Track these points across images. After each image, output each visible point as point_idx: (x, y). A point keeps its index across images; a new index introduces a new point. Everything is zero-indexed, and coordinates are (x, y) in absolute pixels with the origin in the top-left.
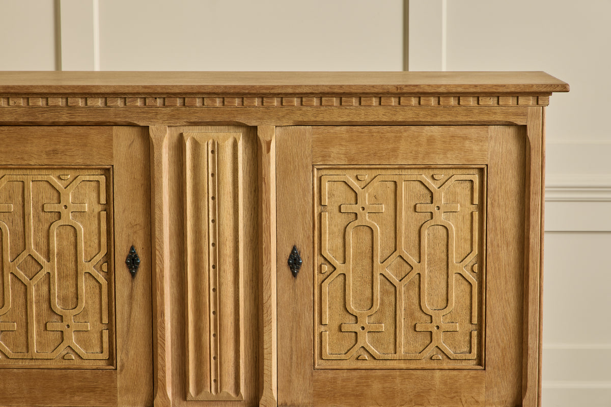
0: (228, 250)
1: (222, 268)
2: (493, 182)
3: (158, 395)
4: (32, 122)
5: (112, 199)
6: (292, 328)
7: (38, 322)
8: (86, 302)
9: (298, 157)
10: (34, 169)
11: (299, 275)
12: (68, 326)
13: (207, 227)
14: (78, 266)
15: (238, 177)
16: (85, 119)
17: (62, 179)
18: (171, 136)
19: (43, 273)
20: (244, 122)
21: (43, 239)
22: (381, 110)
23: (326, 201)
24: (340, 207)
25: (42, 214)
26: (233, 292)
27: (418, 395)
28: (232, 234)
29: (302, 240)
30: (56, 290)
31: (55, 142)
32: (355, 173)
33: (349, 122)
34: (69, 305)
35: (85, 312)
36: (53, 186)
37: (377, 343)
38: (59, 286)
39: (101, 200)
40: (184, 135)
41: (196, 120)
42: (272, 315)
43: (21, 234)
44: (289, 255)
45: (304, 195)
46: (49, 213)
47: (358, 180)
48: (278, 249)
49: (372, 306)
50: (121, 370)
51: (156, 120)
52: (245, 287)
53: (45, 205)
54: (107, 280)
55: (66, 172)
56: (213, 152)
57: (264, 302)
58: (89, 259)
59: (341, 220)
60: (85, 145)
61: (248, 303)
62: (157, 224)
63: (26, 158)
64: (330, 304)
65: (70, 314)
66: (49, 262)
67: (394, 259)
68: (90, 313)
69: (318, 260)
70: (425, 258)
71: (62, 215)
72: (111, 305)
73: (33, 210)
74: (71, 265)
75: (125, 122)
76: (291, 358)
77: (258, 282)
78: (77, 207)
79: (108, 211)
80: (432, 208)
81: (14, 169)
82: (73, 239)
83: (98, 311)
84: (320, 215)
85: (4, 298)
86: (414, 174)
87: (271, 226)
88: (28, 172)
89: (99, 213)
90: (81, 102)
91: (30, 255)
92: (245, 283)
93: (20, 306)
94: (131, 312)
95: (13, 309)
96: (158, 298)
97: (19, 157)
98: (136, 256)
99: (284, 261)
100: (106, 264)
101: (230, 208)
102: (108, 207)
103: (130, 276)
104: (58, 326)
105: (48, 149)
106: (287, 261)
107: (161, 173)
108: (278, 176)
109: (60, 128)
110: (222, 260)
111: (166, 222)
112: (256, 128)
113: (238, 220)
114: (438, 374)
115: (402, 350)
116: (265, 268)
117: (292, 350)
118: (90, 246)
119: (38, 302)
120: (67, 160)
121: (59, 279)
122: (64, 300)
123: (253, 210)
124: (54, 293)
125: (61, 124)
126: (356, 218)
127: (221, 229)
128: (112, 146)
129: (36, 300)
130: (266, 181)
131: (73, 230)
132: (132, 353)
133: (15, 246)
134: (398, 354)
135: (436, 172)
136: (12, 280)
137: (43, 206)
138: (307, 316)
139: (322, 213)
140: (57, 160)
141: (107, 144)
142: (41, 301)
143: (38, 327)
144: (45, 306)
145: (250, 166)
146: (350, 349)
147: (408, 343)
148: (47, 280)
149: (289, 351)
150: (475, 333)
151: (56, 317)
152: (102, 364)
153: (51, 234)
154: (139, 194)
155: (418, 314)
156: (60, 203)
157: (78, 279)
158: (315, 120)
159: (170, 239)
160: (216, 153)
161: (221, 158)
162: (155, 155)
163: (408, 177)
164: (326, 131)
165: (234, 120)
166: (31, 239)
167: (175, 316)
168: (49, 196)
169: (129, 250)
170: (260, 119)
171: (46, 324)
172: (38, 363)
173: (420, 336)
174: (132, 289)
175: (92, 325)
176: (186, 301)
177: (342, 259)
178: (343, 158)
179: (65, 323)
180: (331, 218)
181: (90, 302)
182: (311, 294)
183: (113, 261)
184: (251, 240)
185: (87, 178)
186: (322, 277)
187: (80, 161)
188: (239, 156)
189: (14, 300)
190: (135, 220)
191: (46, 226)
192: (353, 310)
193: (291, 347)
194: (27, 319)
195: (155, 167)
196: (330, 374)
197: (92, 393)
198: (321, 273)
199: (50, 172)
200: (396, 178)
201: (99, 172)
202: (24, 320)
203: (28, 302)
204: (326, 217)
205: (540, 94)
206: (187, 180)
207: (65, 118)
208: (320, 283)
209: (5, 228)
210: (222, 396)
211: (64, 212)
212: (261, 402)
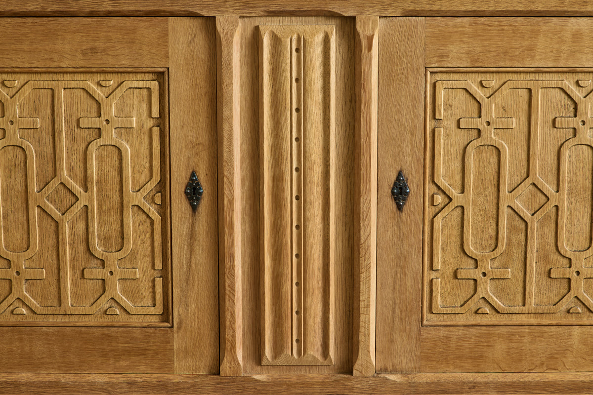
0: (316, 176)
1: (308, 200)
3: (225, 359)
4: (63, 11)
5: (167, 111)
6: (396, 275)
7: (73, 268)
8: (134, 243)
9: (406, 57)
10: (66, 73)
11: (405, 208)
12: (111, 273)
13: (290, 147)
14: (124, 197)
15: (329, 83)
16: (132, 8)
17: (102, 86)
18: (244, 30)
19: (79, 206)
20: (338, 12)
21: (78, 163)
23: (441, 114)
24: (459, 121)
25: (77, 131)
26: (321, 230)
27: (551, 357)
28: (321, 156)
29: (411, 164)
30: (96, 227)
31: (93, 37)
32: (479, 77)
33: (474, 11)
34: (111, 247)
35: (133, 255)
36: (91, 96)
37: (501, 292)
38: (100, 223)
39: (153, 112)
40: (261, 28)
41: (277, 9)
42: (371, 258)
43: (50, 156)
44: (393, 183)
45: (414, 106)
46: (86, 130)
47: (483, 86)
48: (379, 176)
49: (496, 246)
50: (179, 328)
51: (225, 9)
52: (336, 224)
53: (81, 119)
54: (160, 215)
55: (108, 77)
56: (298, 50)
57: (361, 242)
58: (137, 189)
59: (460, 138)
60: (132, 42)
61: (340, 244)
62: (225, 143)
63: (56, 59)
64: (443, 244)
65: (113, 258)
66: (86, 192)
67: (526, 188)
68: (139, 257)
69: (430, 188)
70: (565, 186)
71: (103, 132)
72: (166, 246)
73: (65, 125)
74: (115, 196)
75: (185, 11)
76: (394, 312)
77: (353, 217)
78: (122, 122)
79: (162, 126)
80: (576, 122)
81: (40, 73)
82: (117, 163)
83: (149, 253)
84: (433, 132)
85: (29, 238)
86: (554, 80)
87: (372, 146)
88: (59, 76)
89: (150, 130)
91: (62, 183)
92: (337, 217)
93: (50, 248)
94: (191, 256)
95: (41, 252)
96: (227, 238)
97: (46, 57)
98: (198, 184)
99: (386, 190)
100: (160, 194)
101: (319, 123)
102: (162, 122)
103: (191, 209)
104: (99, 273)
105: (84, 47)
106: (390, 190)
107: (230, 77)
108: (381, 81)
109: (100, 19)
110: (308, 189)
111: (237, 139)
112: (353, 19)
113: (329, 137)
114: (576, 331)
115: (532, 302)
116: (362, 199)
117: (394, 303)
118: (139, 172)
119: (72, 243)
120: (110, 62)
121: (100, 214)
122: (106, 240)
123: (348, 125)
124: (94, 232)
125: (102, 15)
126: (479, 135)
127: (307, 149)
128: (168, 42)
129: (70, 240)
130: (366, 88)
131: (117, 151)
132: (192, 307)
133: (42, 172)
134: (527, 305)
135: (581, 76)
136: (39, 215)
137: (78, 121)
138: (415, 258)
139: (436, 129)
140: (96, 62)
141: (161, 41)
142: (76, 241)
143: (74, 274)
144: (81, 248)
145: (345, 68)
146: (467, 301)
147: (540, 292)
148: (84, 215)
149: (391, 303)
151: (96, 261)
152: (154, 321)
153: (89, 157)
154: (203, 105)
155: (554, 256)
156: (100, 117)
157: (124, 214)
158: (431, 8)
159: (242, 162)
160: (302, 51)
161: (308, 58)
162: (224, 54)
163: (545, 84)
164: (444, 23)
165: (326, 9)
166: (63, 163)
167: (248, 260)
168: (85, 108)
169: (188, 176)
170: (359, 7)
171: (83, 271)
172: (73, 319)
173: (555, 284)
174: (193, 226)
175: (142, 271)
176: (261, 242)
177: (460, 187)
178: (465, 59)
179: (107, 270)
180: (447, 135)
181: (139, 243)
182: (420, 231)
183: (169, 191)
184: (346, 164)
185: (136, 84)
186: (434, 210)
187: (125, 63)
188: (331, 56)
189: (42, 241)
190: (197, 138)
191: (83, 146)
192: (472, 252)
193: (394, 299)
194: (58, 265)
195: (224, 69)
196: (443, 332)
197: (142, 357)
198: (433, 204)
199: (87, 76)
200: (530, 85)
201: (151, 76)
202: (55, 266)
203: (61, 243)
204: (441, 134)
206: (264, 87)
208: (431, 217)
209: (31, 148)
210: (307, 359)
211: (105, 128)
212: (356, 366)
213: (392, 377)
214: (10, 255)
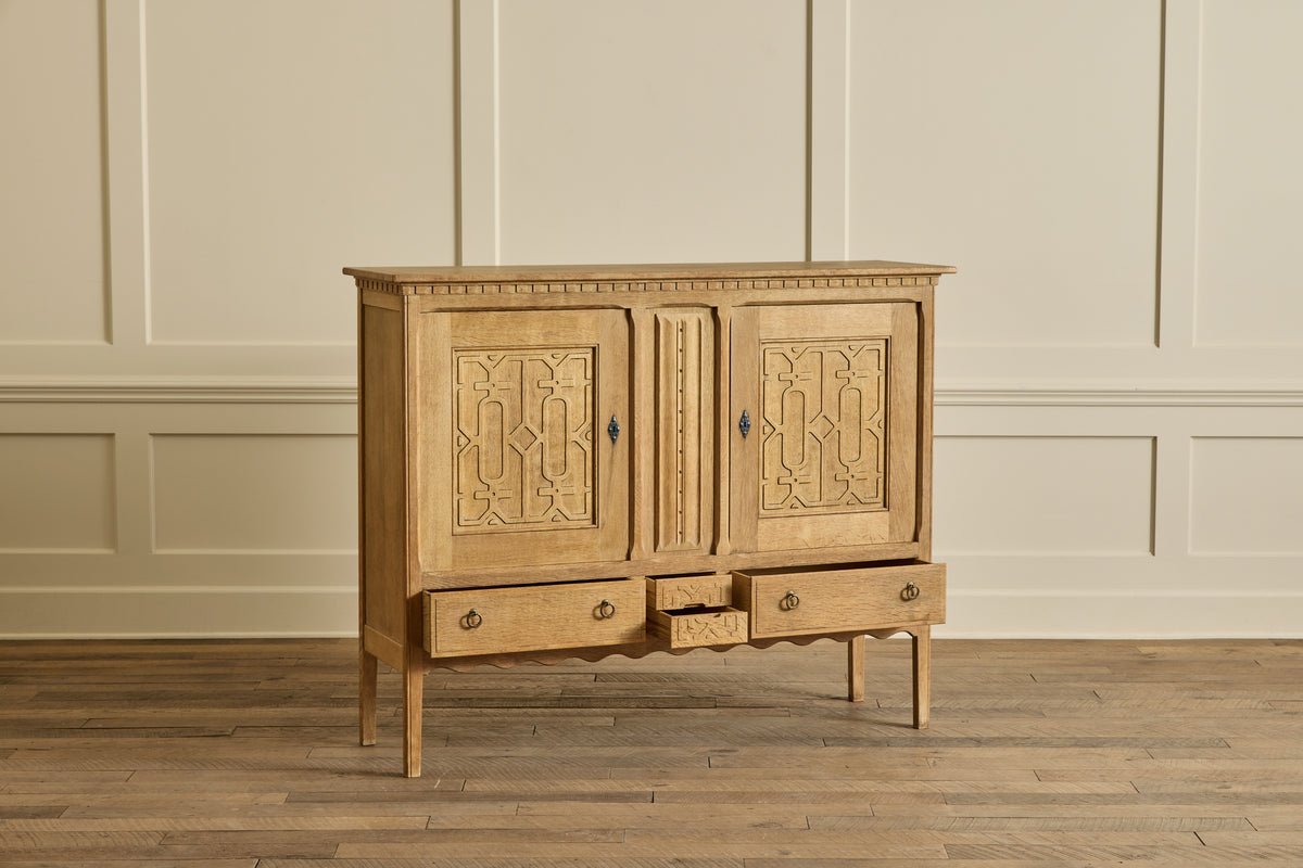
0: (693, 416)
1: (688, 433)
2: (896, 349)
4: (532, 307)
5: (598, 374)
6: (742, 483)
7: (531, 487)
8: (573, 468)
9: (748, 333)
10: (532, 349)
11: (748, 436)
12: (557, 491)
13: (676, 396)
14: (567, 436)
15: (700, 352)
16: (578, 303)
17: (555, 358)
18: (650, 318)
19: (537, 442)
20: (707, 303)
21: (538, 412)
22: (814, 291)
23: (769, 371)
24: (779, 376)
25: (537, 390)
26: (695, 453)
28: (695, 402)
29: (750, 406)
30: (548, 458)
31: (550, 324)
32: (792, 345)
33: (788, 301)
34: (558, 472)
35: (572, 477)
36: (547, 365)
37: (806, 492)
38: (551, 455)
39: (587, 375)
40: (660, 316)
41: (670, 303)
43: (519, 409)
44: (739, 420)
45: (753, 366)
46: (543, 389)
47: (793, 352)
48: (732, 414)
49: (803, 460)
50: (603, 528)
51: (638, 304)
52: (704, 449)
53: (540, 382)
54: (591, 448)
55: (559, 351)
56: (682, 330)
57: (721, 460)
58: (576, 429)
59: (782, 386)
60: (575, 327)
61: (707, 462)
62: (636, 395)
63: (525, 340)
64: (771, 460)
65: (559, 480)
66: (542, 433)
67: (820, 419)
68: (576, 478)
69: (763, 422)
70: (844, 417)
71: (554, 390)
72: (595, 470)
73: (530, 386)
74: (562, 435)
75: (612, 305)
76: (741, 510)
78: (567, 383)
79: (593, 385)
80: (849, 374)
81: (515, 350)
82: (563, 411)
83: (583, 475)
84: (764, 383)
85: (502, 468)
86: (836, 346)
87: (727, 394)
88: (526, 352)
89: (586, 388)
90: (577, 288)
91: (526, 427)
92: (705, 445)
93: (517, 474)
94: (611, 474)
95: (511, 478)
96: (637, 462)
97: (519, 338)
98: (617, 424)
99: (736, 424)
100: (591, 432)
101: (695, 380)
102: (594, 381)
103: (612, 442)
104: (550, 491)
105: (544, 331)
106: (738, 425)
108: (733, 350)
109: (556, 311)
110: (688, 425)
112: (717, 308)
113: (701, 389)
114: (852, 517)
115: (824, 497)
116: (721, 431)
117: (741, 503)
118: (577, 417)
119: (532, 471)
120: (562, 341)
121: (551, 448)
122: (554, 466)
123: (711, 380)
124: (546, 462)
125: (558, 308)
126: (792, 385)
127: (687, 398)
129: (531, 468)
130: (724, 355)
131: (563, 403)
132: (611, 512)
133: (513, 420)
134: (822, 501)
135: (851, 343)
136: (510, 451)
137: (538, 383)
138: (753, 472)
139: (766, 381)
140: (551, 342)
141: (594, 325)
142: (535, 469)
143: (532, 493)
144: (538, 473)
145: (710, 342)
146: (786, 499)
147: (830, 491)
148: (540, 450)
149: (739, 503)
150: (881, 480)
151: (547, 483)
152: (585, 524)
153: (545, 408)
154: (620, 369)
155: (838, 466)
156: (552, 380)
157: (567, 448)
158: (763, 301)
160: (685, 331)
161: (688, 335)
162: (636, 335)
163: (830, 349)
165: (702, 302)
166: (527, 413)
167: (647, 477)
168: (543, 373)
169: (610, 420)
170: (720, 300)
171: (538, 490)
172: (531, 525)
173: (839, 485)
174: (613, 454)
175: (578, 488)
176: (658, 463)
177: (780, 420)
178: (783, 333)
179: (555, 488)
180: (772, 386)
181: (576, 468)
182: (756, 452)
183: (597, 429)
184: (710, 407)
185: (576, 356)
186: (765, 437)
187: (570, 341)
188: (703, 332)
189: (511, 470)
190: (616, 392)
191: (541, 400)
192: (788, 465)
193: (741, 500)
194: (522, 487)
195: (635, 344)
196: (771, 522)
197: (577, 551)
198: (764, 433)
199: (546, 351)
200: (822, 350)
201: (587, 350)
202: (519, 488)
203: (524, 470)
204: (769, 385)
205: (932, 275)
206: (660, 356)
207: (562, 303)
208: (763, 442)
209: (505, 403)
210: (686, 546)
211: (556, 388)
212: (718, 549)
213: (740, 555)
214: (489, 481)
